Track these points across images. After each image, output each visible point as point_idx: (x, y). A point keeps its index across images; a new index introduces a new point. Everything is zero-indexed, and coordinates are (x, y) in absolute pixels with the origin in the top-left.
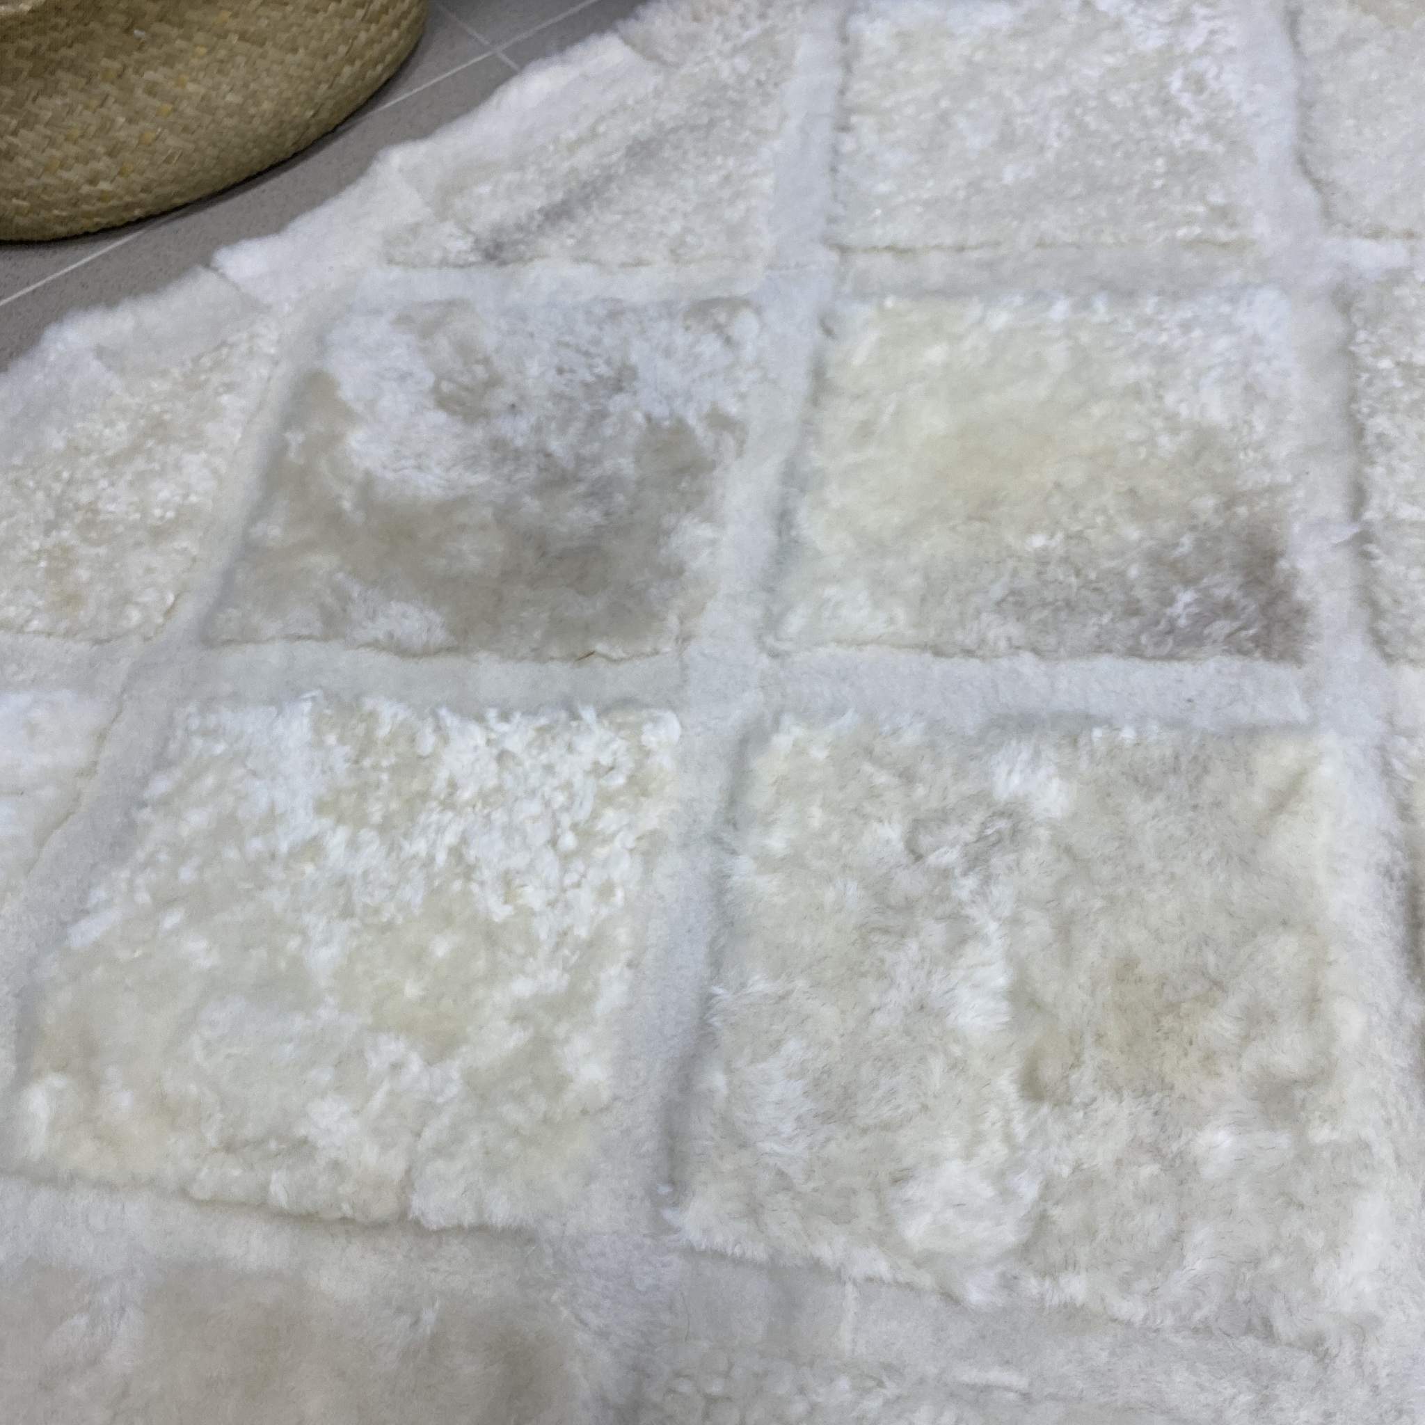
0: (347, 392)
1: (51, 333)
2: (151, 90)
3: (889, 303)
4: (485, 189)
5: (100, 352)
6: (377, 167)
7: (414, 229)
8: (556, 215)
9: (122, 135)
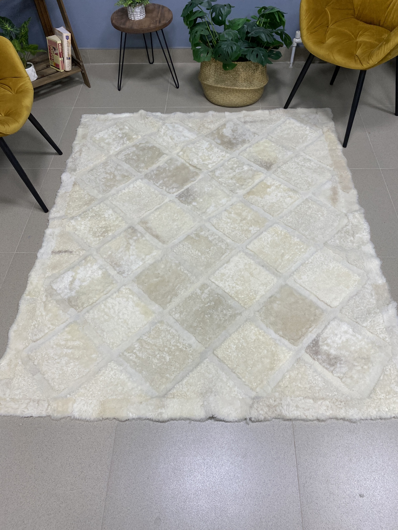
0: (226, 126)
1: (210, 111)
2: (229, 97)
3: (267, 140)
4: (248, 117)
5: (212, 114)
6: (242, 112)
7: (241, 118)
8: (251, 122)
9: (224, 99)
